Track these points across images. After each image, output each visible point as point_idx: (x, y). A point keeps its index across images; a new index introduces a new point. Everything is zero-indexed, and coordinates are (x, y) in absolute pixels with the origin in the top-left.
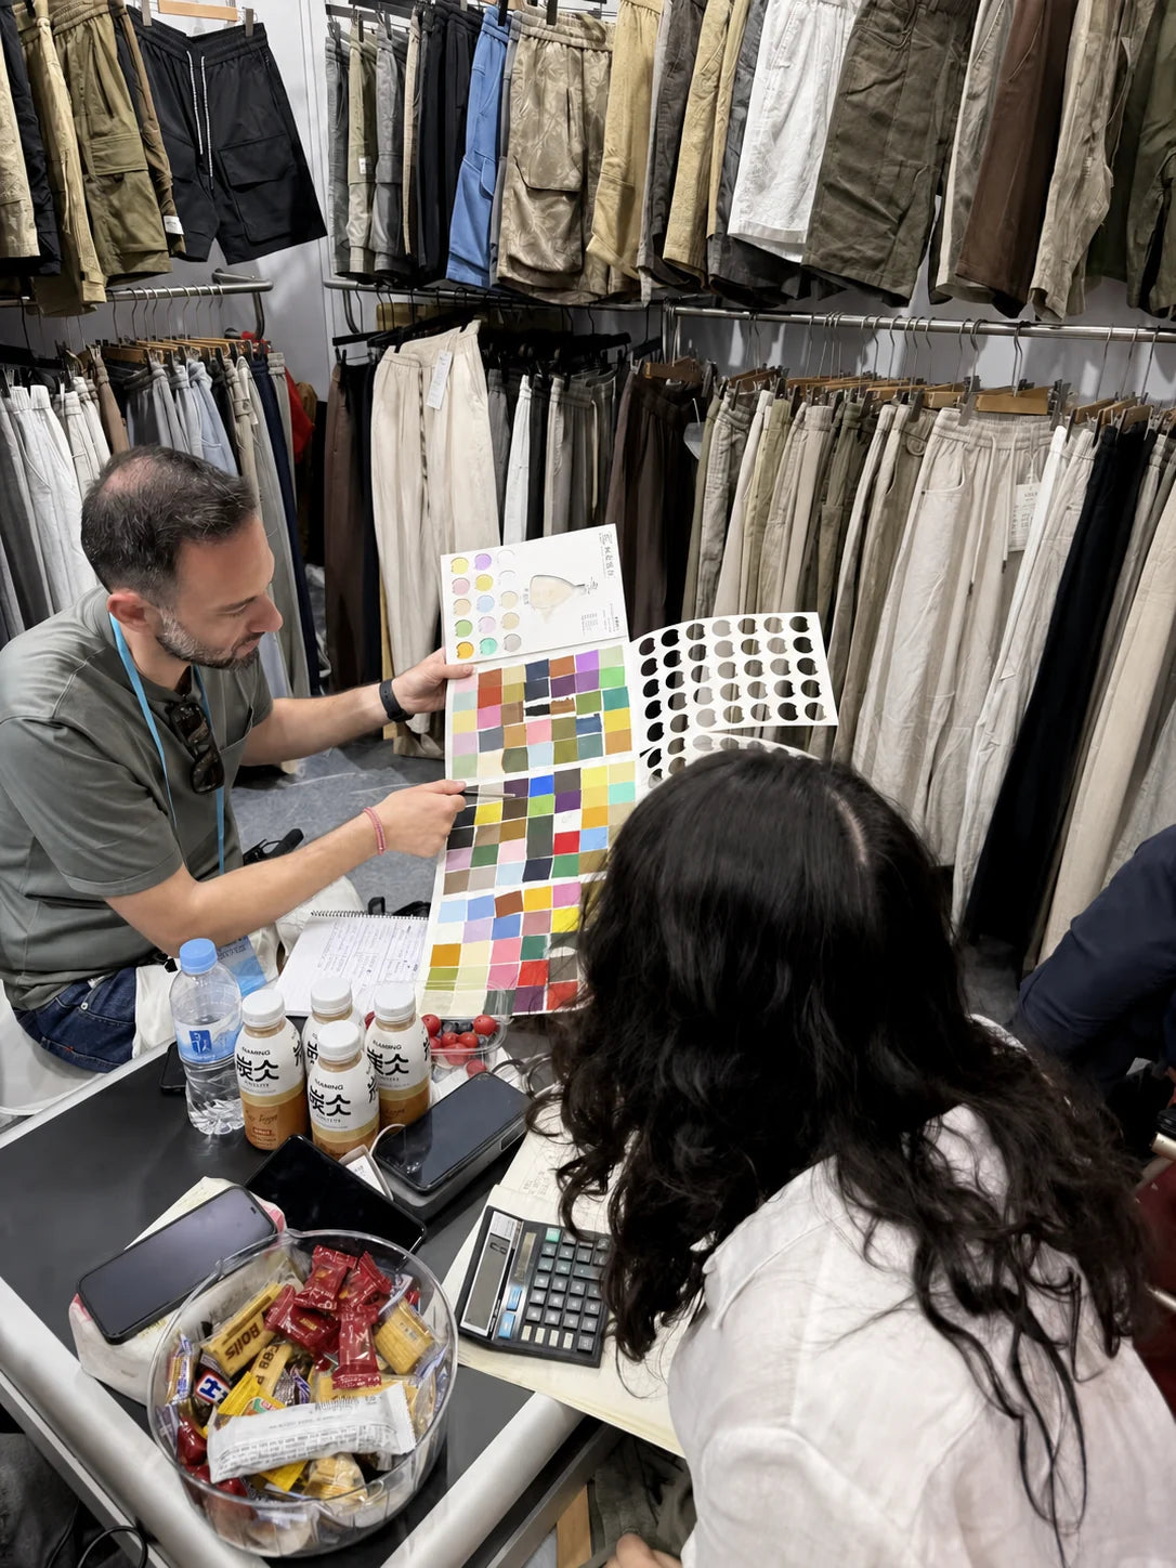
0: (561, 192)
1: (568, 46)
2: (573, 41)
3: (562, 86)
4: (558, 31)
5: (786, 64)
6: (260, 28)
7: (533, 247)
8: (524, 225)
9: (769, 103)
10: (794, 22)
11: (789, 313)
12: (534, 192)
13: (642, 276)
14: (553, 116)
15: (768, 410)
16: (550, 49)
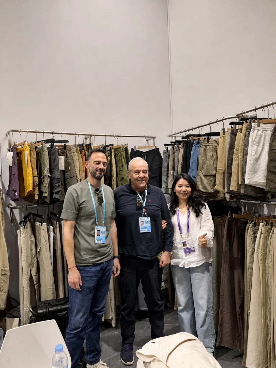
0: (211, 176)
1: (213, 146)
2: (214, 145)
3: (211, 154)
4: (210, 144)
5: (258, 145)
6: (158, 149)
7: (205, 188)
8: (202, 183)
9: (253, 154)
10: (258, 136)
11: (271, 202)
12: (205, 176)
13: (226, 194)
14: (209, 160)
15: (263, 228)
16: (208, 147)
